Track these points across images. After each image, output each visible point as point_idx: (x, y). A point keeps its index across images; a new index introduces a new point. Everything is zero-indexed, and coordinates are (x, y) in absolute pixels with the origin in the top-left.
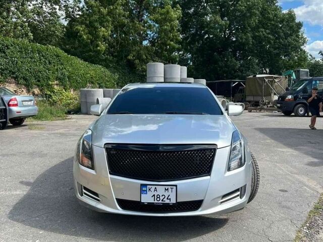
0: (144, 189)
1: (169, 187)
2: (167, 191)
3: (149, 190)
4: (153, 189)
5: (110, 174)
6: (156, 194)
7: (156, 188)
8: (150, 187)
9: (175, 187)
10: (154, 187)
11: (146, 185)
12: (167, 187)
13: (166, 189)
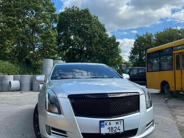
0: (102, 124)
1: (119, 121)
2: (117, 124)
3: (106, 124)
4: (108, 124)
5: (75, 116)
6: (110, 126)
7: (110, 123)
8: (106, 122)
9: (122, 121)
10: (108, 122)
11: (103, 121)
12: (117, 121)
13: (116, 123)
